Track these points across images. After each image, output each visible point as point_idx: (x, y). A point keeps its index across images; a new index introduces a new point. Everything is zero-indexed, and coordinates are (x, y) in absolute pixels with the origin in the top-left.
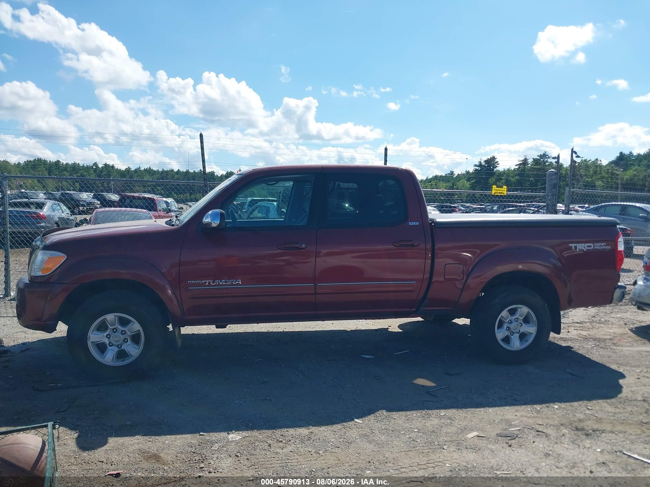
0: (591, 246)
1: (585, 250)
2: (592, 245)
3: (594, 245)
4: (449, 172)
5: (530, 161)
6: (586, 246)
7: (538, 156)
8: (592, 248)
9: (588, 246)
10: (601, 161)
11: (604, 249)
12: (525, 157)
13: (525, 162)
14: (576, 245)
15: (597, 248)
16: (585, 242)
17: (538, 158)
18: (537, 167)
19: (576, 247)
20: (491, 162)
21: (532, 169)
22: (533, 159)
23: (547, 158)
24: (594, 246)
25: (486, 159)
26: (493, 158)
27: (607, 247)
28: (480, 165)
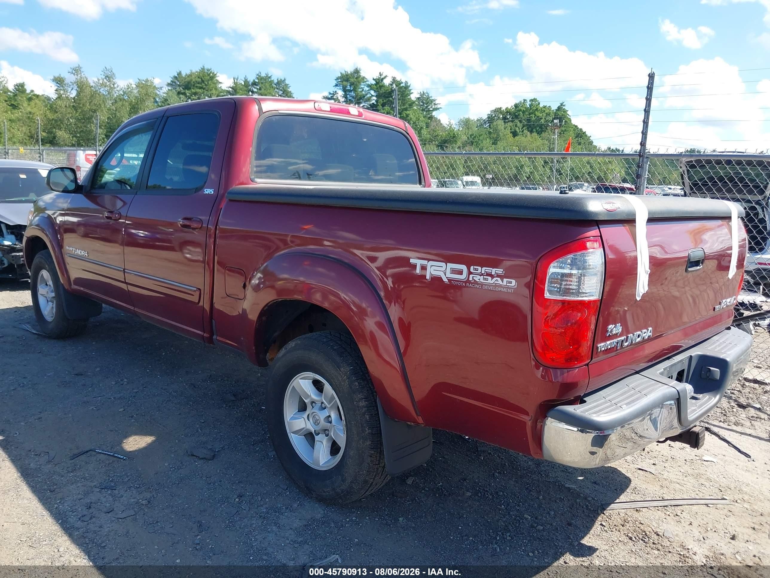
0: (460, 272)
1: (445, 280)
2: (464, 267)
3: (469, 269)
6: (448, 271)
8: (463, 277)
9: (454, 271)
11: (496, 285)
14: (425, 262)
15: (477, 278)
16: (448, 260)
19: (424, 268)
24: (470, 273)
27: (505, 280)
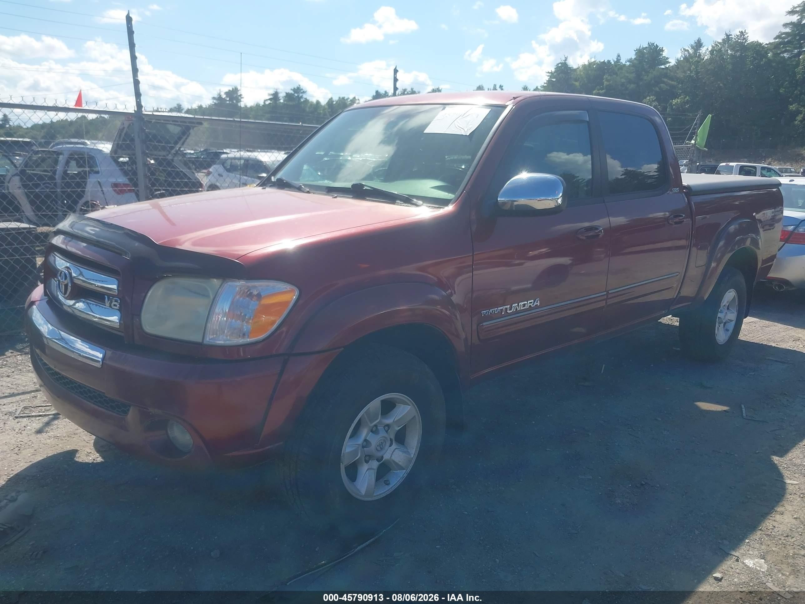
4: (176, 105)
5: (282, 95)
7: (292, 90)
10: (359, 100)
12: (276, 91)
13: (275, 96)
17: (292, 92)
18: (291, 103)
20: (234, 94)
21: (284, 106)
22: (286, 93)
23: (302, 93)
25: (227, 91)
26: (235, 90)
28: (220, 98)
